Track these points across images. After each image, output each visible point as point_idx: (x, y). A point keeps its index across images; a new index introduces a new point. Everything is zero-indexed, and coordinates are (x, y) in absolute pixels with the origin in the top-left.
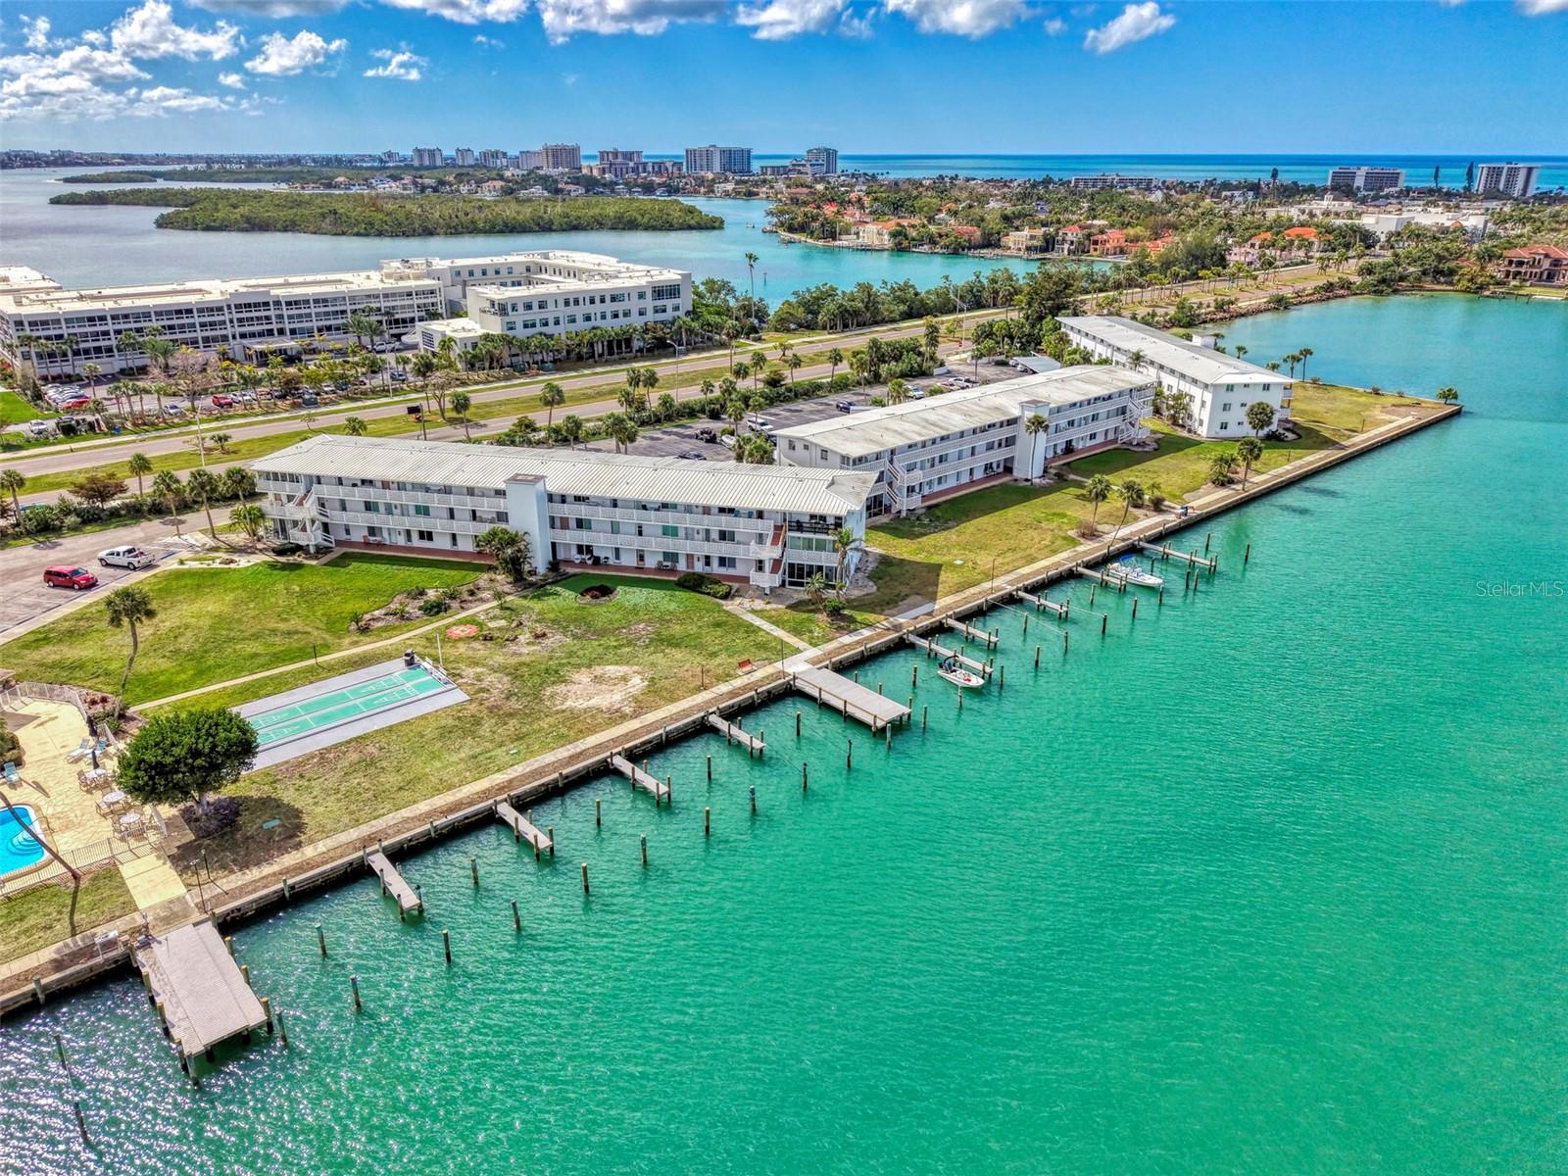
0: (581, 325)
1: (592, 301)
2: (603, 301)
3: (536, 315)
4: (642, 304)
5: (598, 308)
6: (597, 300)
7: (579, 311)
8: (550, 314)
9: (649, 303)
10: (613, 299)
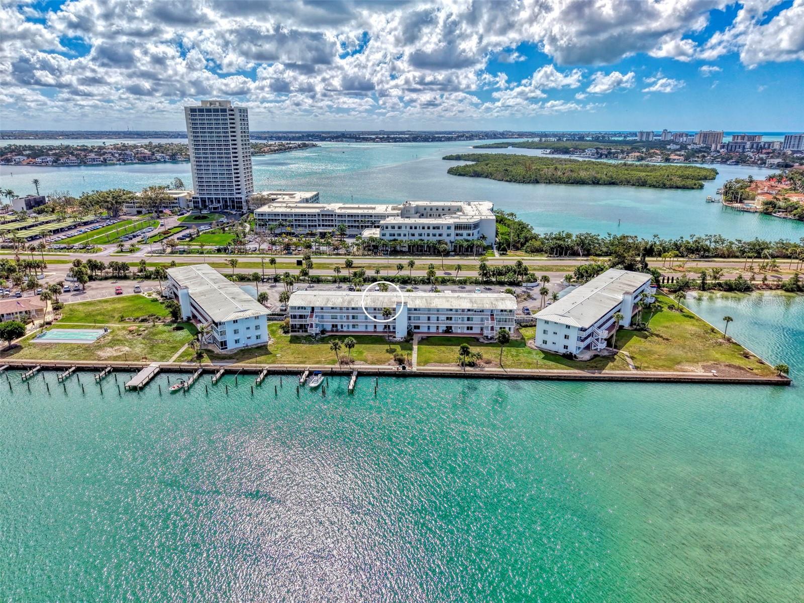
0: (416, 238)
1: (423, 228)
2: (429, 228)
3: (396, 231)
4: (449, 231)
5: (426, 231)
6: (426, 228)
7: (417, 232)
8: (402, 232)
9: (453, 231)
10: (434, 228)
